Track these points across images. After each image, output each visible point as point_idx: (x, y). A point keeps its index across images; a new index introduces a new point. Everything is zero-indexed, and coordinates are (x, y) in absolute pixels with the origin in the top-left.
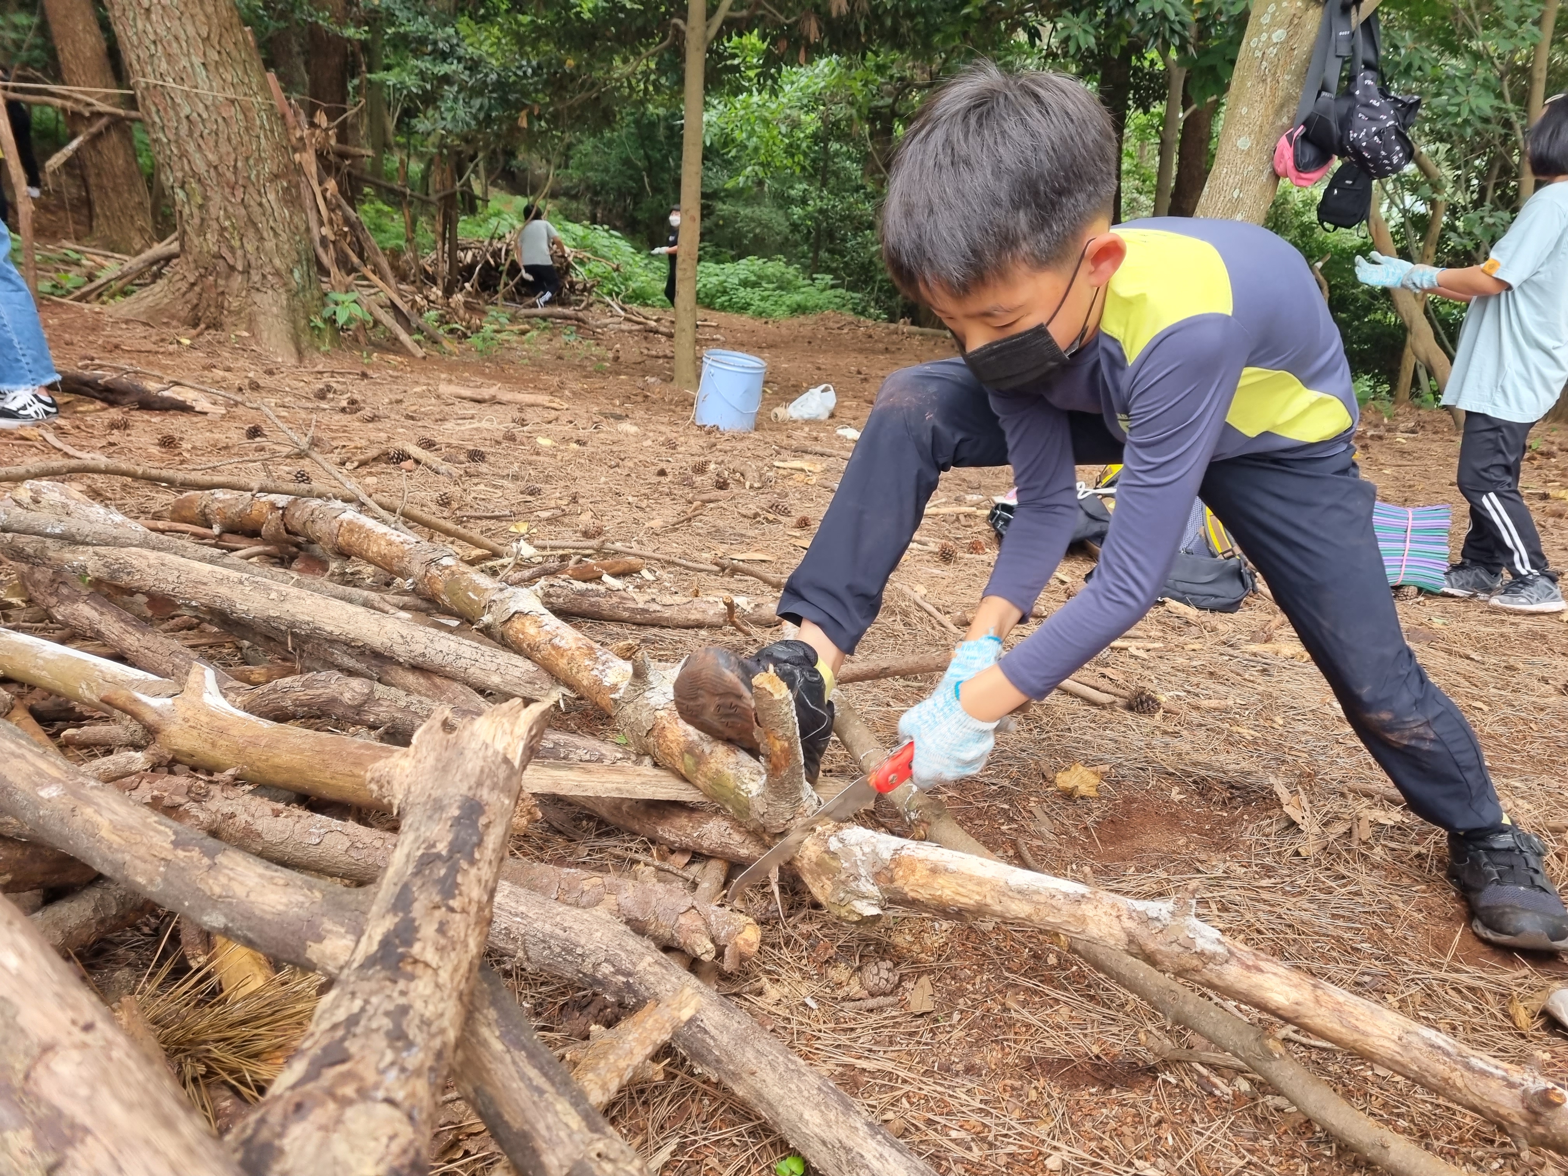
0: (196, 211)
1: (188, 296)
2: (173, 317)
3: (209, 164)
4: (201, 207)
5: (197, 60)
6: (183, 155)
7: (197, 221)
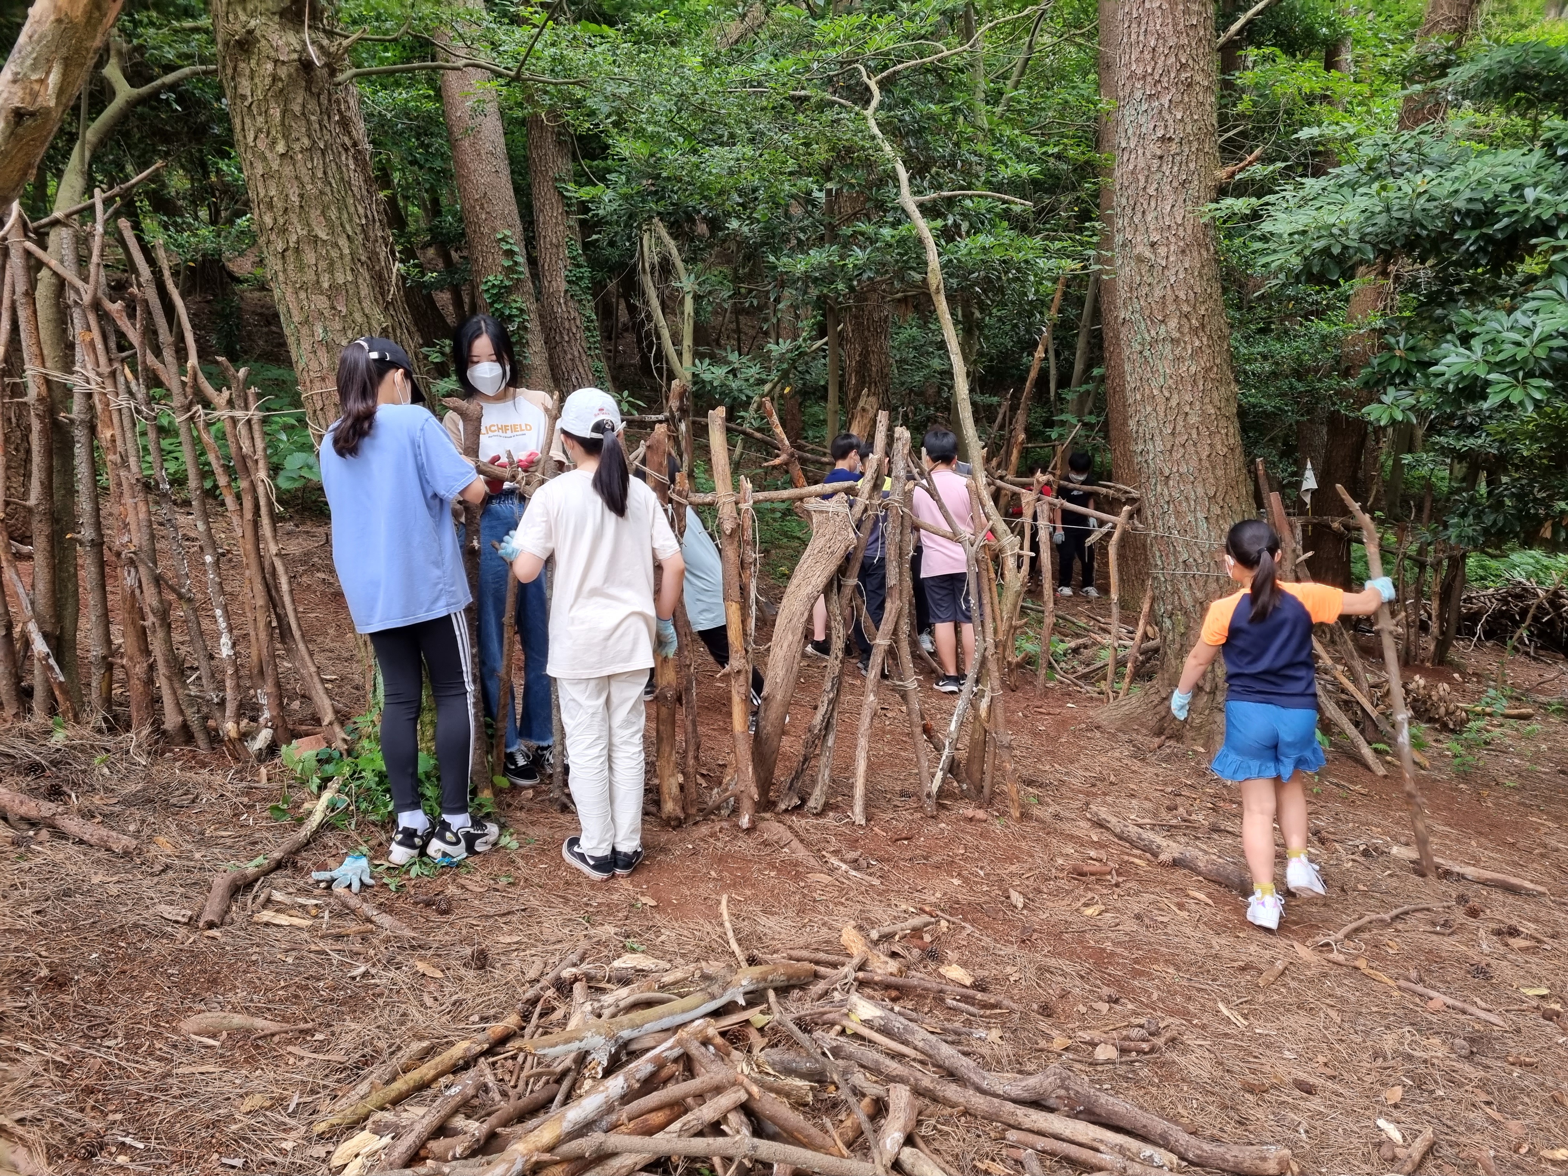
0: (1178, 638)
1: (1158, 709)
2: (1142, 725)
3: (1196, 600)
4: (1182, 635)
5: (1201, 515)
6: (1176, 592)
7: (1177, 646)
